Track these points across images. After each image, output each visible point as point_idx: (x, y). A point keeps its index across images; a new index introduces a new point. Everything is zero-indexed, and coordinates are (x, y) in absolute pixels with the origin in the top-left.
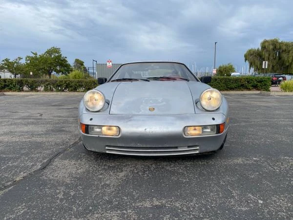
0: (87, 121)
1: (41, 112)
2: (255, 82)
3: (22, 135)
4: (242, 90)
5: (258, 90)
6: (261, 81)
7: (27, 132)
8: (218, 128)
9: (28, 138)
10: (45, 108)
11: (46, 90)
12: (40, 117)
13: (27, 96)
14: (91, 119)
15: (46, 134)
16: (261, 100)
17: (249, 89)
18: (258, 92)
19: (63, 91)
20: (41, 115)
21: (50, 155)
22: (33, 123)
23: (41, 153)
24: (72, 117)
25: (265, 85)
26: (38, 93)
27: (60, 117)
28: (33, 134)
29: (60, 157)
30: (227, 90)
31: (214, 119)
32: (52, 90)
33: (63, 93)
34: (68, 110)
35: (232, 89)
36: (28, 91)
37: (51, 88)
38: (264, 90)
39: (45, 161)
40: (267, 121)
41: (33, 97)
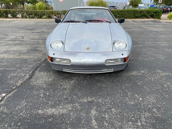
0: (51, 55)
1: (22, 35)
2: (152, 13)
3: (15, 53)
4: (144, 19)
5: (154, 18)
6: (156, 13)
7: (17, 51)
8: (125, 60)
9: (18, 56)
10: (24, 31)
11: (23, 17)
12: (22, 39)
13: (11, 21)
14: (54, 54)
15: (28, 53)
16: (154, 26)
17: (148, 18)
19: (33, 18)
20: (23, 38)
21: (32, 68)
22: (19, 44)
23: (27, 67)
24: (42, 39)
25: (158, 15)
26: (18, 19)
27: (34, 39)
28: (20, 53)
29: (38, 70)
30: (134, 18)
31: (123, 55)
32: (26, 18)
33: (33, 20)
34: (38, 34)
35: (137, 17)
36: (11, 18)
37: (25, 16)
38: (157, 19)
39: (31, 73)
40: (154, 43)
41: (15, 22)
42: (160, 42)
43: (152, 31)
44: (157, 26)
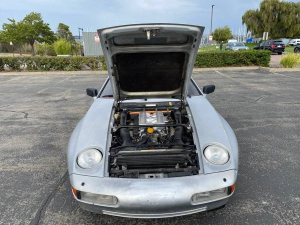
0: (77, 186)
1: (25, 108)
2: (254, 58)
3: (7, 158)
4: (240, 66)
5: (257, 65)
7: (11, 151)
8: (229, 190)
9: (13, 164)
10: (30, 99)
11: (30, 69)
12: (24, 120)
13: (9, 77)
14: (83, 184)
15: (33, 155)
16: (260, 80)
17: (247, 65)
18: (257, 68)
19: (49, 70)
20: (26, 117)
21: (39, 199)
22: (17, 133)
23: (28, 196)
25: (265, 60)
26: (21, 73)
27: (46, 118)
28: (19, 157)
30: (224, 66)
31: (225, 180)
32: (35, 69)
34: (56, 105)
35: (229, 65)
36: (9, 71)
37: (34, 67)
38: (263, 66)
39: (35, 214)
41: (16, 79)
42: (279, 119)
43: (259, 93)
44: (264, 80)
